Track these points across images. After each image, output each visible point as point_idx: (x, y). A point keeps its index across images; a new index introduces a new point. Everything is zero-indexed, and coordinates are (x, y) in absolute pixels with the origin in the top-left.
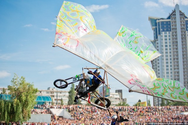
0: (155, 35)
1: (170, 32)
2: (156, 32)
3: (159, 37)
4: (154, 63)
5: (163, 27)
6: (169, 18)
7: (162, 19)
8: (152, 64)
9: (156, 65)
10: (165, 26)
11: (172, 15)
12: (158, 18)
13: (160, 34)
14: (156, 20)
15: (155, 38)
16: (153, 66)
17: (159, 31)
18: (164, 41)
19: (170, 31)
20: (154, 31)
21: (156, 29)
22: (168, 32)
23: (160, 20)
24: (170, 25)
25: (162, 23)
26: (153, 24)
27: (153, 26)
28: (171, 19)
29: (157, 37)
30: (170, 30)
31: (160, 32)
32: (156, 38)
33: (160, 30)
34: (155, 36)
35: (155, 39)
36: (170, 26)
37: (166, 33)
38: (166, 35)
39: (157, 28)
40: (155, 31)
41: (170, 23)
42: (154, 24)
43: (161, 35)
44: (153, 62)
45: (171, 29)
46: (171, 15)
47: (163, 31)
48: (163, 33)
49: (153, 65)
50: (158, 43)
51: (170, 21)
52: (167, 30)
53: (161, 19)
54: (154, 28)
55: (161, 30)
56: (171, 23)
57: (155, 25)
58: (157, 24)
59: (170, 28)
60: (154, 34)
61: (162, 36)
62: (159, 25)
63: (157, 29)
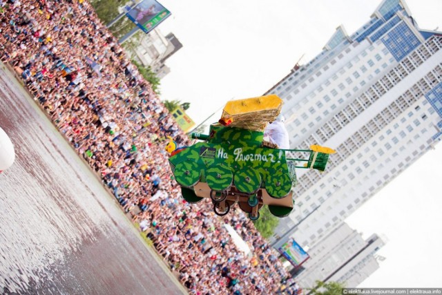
0: (364, 31)
1: (395, 61)
2: (372, 29)
3: (365, 43)
4: (297, 74)
5: (393, 37)
6: (426, 35)
7: (413, 21)
8: (293, 72)
9: (296, 83)
10: (400, 40)
11: (436, 37)
12: (406, 9)
13: (374, 41)
14: (401, 9)
15: (357, 36)
16: (288, 76)
17: (381, 33)
18: (364, 61)
19: (398, 60)
20: (371, 22)
21: (380, 23)
22: (390, 55)
23: (406, 17)
24: (412, 49)
25: (405, 27)
26: (384, 7)
27: (380, 9)
28: (426, 42)
29: (363, 39)
30: (401, 58)
31: (378, 38)
32: (357, 39)
33: (382, 35)
34: (360, 34)
35: (354, 36)
36: (408, 52)
37: (386, 54)
38: (382, 55)
39: (382, 23)
40: (371, 25)
41: (416, 45)
42: (387, 11)
43: (374, 44)
44: (299, 71)
45: (404, 58)
46: (436, 34)
47: (387, 43)
48: (383, 46)
49: (293, 76)
50: (348, 51)
51: (419, 43)
52: (394, 52)
53: (411, 17)
54: (377, 18)
55: (385, 36)
56: (418, 48)
57: (386, 15)
58: (392, 16)
59: (405, 54)
60: (364, 28)
61: (371, 49)
62: (392, 24)
63: (380, 25)
